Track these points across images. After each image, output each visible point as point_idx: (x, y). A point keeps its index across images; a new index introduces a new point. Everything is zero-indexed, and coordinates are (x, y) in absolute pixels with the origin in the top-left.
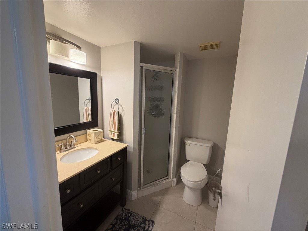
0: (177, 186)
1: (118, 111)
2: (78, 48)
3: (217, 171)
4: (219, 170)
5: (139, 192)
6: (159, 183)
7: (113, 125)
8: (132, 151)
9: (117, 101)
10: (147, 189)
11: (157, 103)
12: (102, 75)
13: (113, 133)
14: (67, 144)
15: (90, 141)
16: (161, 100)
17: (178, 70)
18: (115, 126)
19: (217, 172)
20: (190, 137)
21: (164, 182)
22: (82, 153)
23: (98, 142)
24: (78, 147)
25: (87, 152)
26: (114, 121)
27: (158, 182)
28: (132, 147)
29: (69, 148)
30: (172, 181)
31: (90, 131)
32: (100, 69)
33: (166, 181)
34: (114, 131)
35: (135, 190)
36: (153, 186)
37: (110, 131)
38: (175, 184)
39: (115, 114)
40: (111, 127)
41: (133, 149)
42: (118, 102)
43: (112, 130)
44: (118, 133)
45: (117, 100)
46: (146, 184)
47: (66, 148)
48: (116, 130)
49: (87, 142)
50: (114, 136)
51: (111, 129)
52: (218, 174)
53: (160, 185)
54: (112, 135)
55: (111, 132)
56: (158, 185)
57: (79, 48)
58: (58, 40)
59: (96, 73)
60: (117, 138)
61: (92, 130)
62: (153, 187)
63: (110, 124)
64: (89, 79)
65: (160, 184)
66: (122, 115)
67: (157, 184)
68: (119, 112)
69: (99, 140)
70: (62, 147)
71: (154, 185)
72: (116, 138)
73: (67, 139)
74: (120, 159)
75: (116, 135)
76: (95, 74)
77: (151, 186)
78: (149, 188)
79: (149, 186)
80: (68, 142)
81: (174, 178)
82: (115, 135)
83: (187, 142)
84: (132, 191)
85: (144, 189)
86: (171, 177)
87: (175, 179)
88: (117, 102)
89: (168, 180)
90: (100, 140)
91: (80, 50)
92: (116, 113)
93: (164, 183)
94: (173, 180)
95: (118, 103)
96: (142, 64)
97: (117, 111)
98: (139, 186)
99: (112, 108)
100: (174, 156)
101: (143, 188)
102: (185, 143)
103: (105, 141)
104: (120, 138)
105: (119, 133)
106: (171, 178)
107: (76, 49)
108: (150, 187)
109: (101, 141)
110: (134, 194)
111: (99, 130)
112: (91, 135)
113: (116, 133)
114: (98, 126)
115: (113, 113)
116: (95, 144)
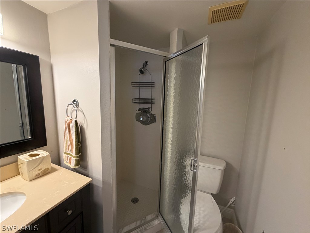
1: (76, 121)
3: (230, 201)
4: (233, 200)
7: (70, 145)
8: (102, 186)
9: (76, 103)
11: (146, 106)
12: (54, 61)
13: (70, 156)
15: (22, 175)
16: (151, 101)
18: (72, 146)
19: (230, 203)
23: (38, 177)
26: (70, 138)
28: (102, 180)
31: (24, 158)
34: (70, 153)
37: (65, 153)
39: (71, 125)
40: (66, 146)
41: (104, 183)
42: (77, 105)
43: (69, 153)
44: (77, 157)
48: (74, 153)
50: (70, 162)
51: (66, 149)
52: (231, 204)
54: (68, 161)
55: (67, 155)
60: (75, 166)
63: (65, 141)
64: (23, 66)
66: (85, 126)
69: (39, 172)
72: (72, 166)
75: (73, 160)
76: (36, 58)
82: (72, 162)
88: (74, 105)
90: (42, 172)
92: (73, 125)
95: (75, 107)
97: (73, 121)
103: (56, 170)
104: (82, 166)
105: (79, 157)
109: (46, 173)
111: (42, 153)
112: (22, 165)
113: (74, 157)
114: (46, 145)
115: (68, 124)
116: (31, 180)
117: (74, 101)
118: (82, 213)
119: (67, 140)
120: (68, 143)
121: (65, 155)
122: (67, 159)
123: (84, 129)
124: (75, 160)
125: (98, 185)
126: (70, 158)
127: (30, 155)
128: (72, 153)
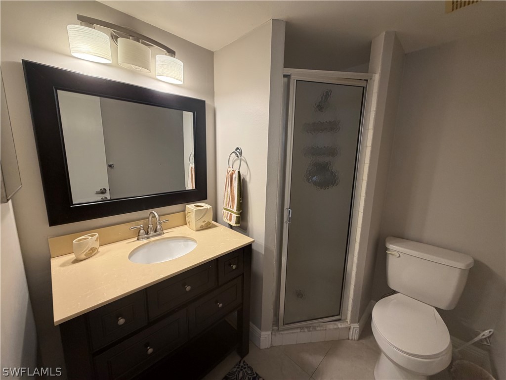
0: (361, 341)
1: (239, 172)
2: (168, 52)
3: (479, 334)
4: (486, 333)
5: (275, 335)
6: (319, 326)
7: (231, 200)
8: (263, 253)
9: (238, 152)
10: (293, 333)
11: (324, 159)
13: (230, 213)
14: (149, 227)
15: (190, 225)
17: (377, 77)
18: (233, 201)
19: (480, 337)
20: (401, 237)
21: (331, 326)
22: (173, 244)
23: (202, 229)
24: (168, 234)
25: (182, 244)
26: (231, 191)
27: (318, 323)
28: (264, 245)
29: (152, 233)
30: (350, 328)
31: (191, 207)
32: (212, 93)
33: (335, 324)
35: (266, 330)
36: (306, 330)
37: (225, 209)
38: (356, 336)
39: (234, 176)
40: (227, 201)
41: (266, 249)
42: (241, 154)
43: (229, 208)
44: (238, 214)
45: (238, 150)
46: (291, 323)
47: (147, 233)
48: (235, 209)
49: (185, 227)
50: (230, 220)
51: (226, 205)
52: (481, 340)
53: (320, 330)
54: (228, 218)
55: (227, 211)
56: (316, 330)
57: (171, 53)
58: (131, 37)
59: (205, 101)
60: (236, 223)
61: (194, 205)
62: (304, 331)
63: (226, 195)
64: (192, 113)
65: (322, 329)
66: (247, 179)
67: (314, 328)
68: (241, 174)
69: (203, 224)
70: (140, 230)
71: (307, 327)
72: (233, 223)
73: (148, 218)
74: (234, 267)
75: (234, 216)
76: (202, 104)
77: (302, 328)
78: (297, 332)
79: (298, 328)
80: (150, 223)
81: (355, 323)
82: (233, 219)
83: (394, 248)
84: (260, 329)
85: (286, 332)
86: (347, 319)
87: (357, 325)
88: (238, 154)
89: (340, 325)
90: (205, 225)
91: (172, 56)
92: (235, 176)
93: (330, 329)
94: (353, 326)
95: (239, 156)
96: (289, 71)
97: (236, 172)
98: (276, 323)
99: (231, 166)
100: (356, 275)
101: (284, 330)
102: (387, 249)
103: (216, 226)
104: (242, 225)
105: (240, 214)
106: (349, 320)
107: (166, 54)
108: (299, 330)
109: (208, 227)
110: (265, 337)
111: (205, 205)
112: (190, 214)
113: (235, 213)
114: (207, 199)
115: (230, 175)
116: (196, 231)
117: (238, 148)
118: (243, 274)
119: (228, 195)
120: (228, 198)
121: (225, 211)
122: (227, 216)
123: (246, 182)
124: (236, 217)
125: (260, 251)
126: (231, 214)
127: (195, 206)
128: (233, 209)
